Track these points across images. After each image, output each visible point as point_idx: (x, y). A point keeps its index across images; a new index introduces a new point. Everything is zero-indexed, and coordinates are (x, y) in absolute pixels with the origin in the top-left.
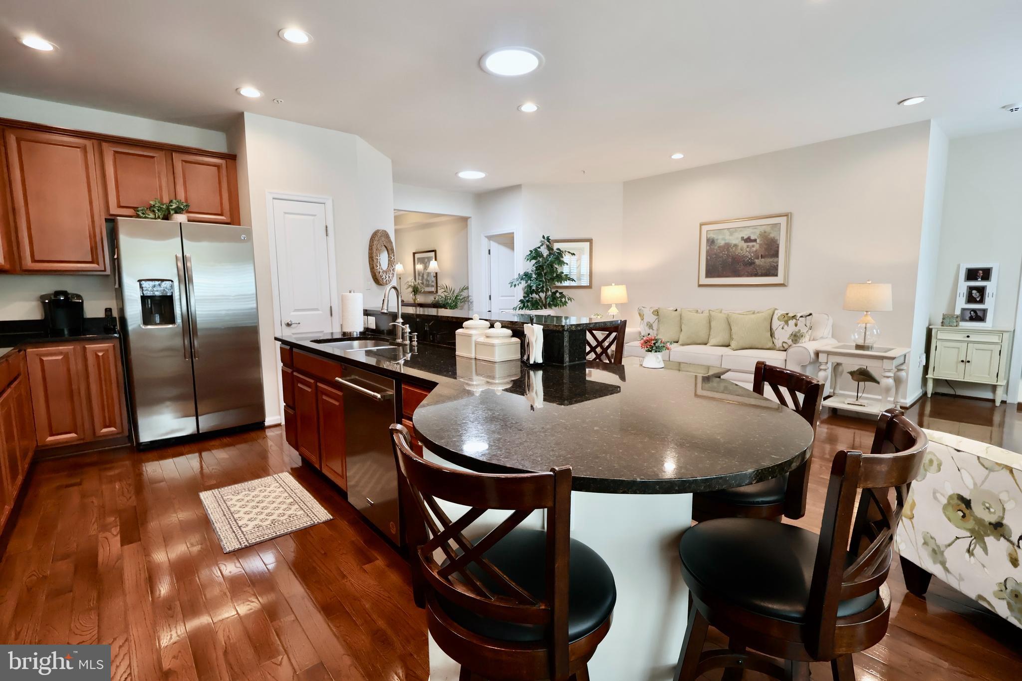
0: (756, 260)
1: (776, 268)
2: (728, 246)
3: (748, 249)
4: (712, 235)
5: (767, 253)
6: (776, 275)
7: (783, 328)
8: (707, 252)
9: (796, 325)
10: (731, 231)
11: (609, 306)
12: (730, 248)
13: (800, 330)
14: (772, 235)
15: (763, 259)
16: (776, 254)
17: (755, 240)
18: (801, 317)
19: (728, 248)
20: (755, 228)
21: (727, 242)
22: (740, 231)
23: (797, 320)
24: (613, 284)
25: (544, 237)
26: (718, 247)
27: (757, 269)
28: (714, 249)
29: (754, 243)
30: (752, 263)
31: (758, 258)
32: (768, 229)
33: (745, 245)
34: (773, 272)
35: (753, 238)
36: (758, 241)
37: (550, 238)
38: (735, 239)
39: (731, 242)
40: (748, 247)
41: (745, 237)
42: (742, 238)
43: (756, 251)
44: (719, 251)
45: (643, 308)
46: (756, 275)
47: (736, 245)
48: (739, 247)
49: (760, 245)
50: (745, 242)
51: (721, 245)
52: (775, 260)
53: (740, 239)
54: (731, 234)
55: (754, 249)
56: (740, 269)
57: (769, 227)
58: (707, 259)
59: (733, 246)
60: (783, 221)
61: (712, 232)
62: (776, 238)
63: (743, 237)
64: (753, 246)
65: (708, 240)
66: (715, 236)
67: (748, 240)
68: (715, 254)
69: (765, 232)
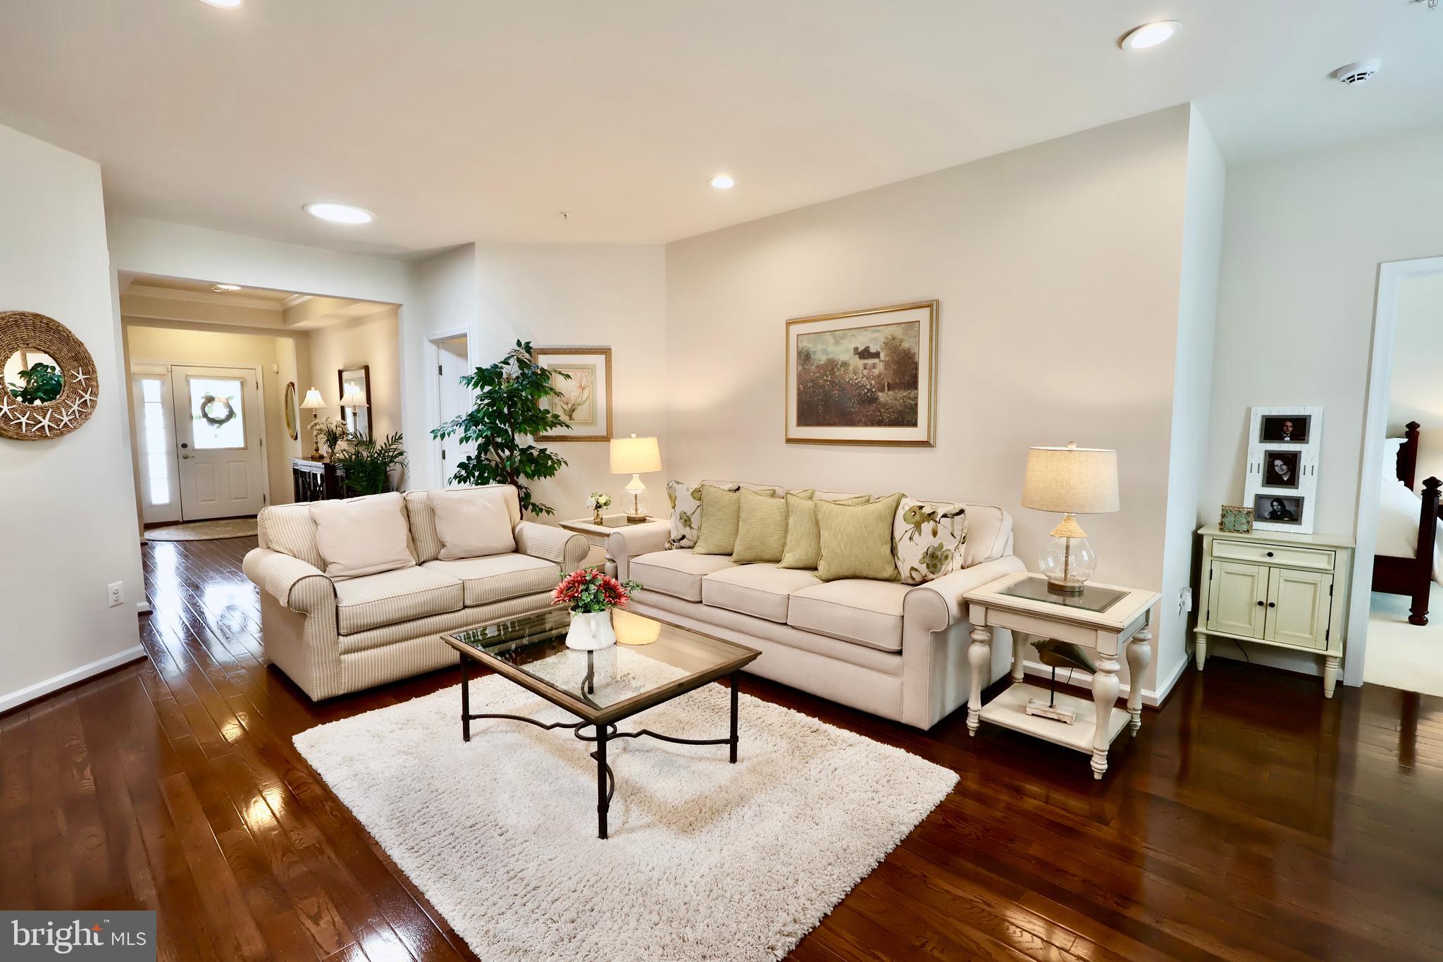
0: (880, 394)
1: (913, 409)
2: (832, 365)
3: (865, 372)
4: (806, 344)
5: (898, 381)
6: (915, 424)
7: (911, 538)
8: (799, 376)
9: (935, 534)
10: (838, 335)
11: (629, 477)
12: (836, 369)
13: (941, 546)
14: (905, 345)
15: (891, 393)
16: (913, 384)
17: (877, 355)
18: (945, 516)
19: (833, 369)
20: (877, 331)
21: (831, 356)
22: (852, 336)
23: (936, 522)
24: (634, 435)
25: (519, 343)
26: (817, 367)
27: (883, 410)
28: (809, 370)
29: (876, 361)
30: (873, 400)
31: (883, 390)
32: (898, 332)
33: (860, 363)
34: (908, 418)
35: (873, 350)
36: (882, 355)
37: (530, 345)
38: (843, 352)
39: (837, 358)
40: (865, 368)
41: (861, 348)
42: (854, 349)
43: (879, 376)
44: (817, 375)
45: (675, 485)
46: (880, 423)
47: (845, 364)
48: (851, 368)
49: (887, 364)
50: (860, 358)
51: (822, 362)
52: (913, 394)
53: (852, 353)
54: (837, 343)
55: (876, 371)
56: (853, 410)
57: (900, 328)
58: (799, 389)
59: (841, 366)
60: (923, 315)
61: (806, 337)
62: (912, 352)
63: (857, 348)
64: (874, 366)
65: (799, 354)
66: (810, 346)
67: (865, 354)
68: (812, 381)
69: (894, 339)
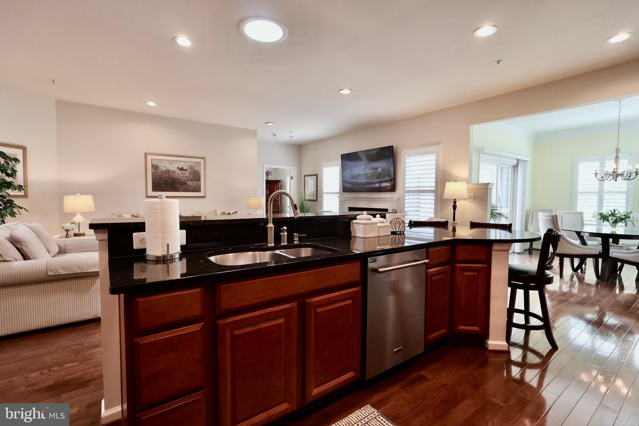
0: (188, 182)
1: (200, 187)
2: (168, 171)
3: (182, 175)
4: (155, 163)
5: (194, 179)
6: (200, 191)
8: (153, 174)
10: (171, 162)
12: (170, 173)
14: (196, 168)
15: (192, 182)
16: (199, 180)
17: (186, 170)
19: (169, 173)
20: (186, 163)
21: (167, 168)
22: (176, 163)
24: (78, 194)
26: (161, 171)
27: (189, 187)
28: (158, 172)
29: (186, 172)
30: (185, 184)
31: (189, 181)
32: (194, 164)
33: (180, 172)
34: (198, 190)
35: (185, 168)
36: (188, 170)
38: (173, 168)
39: (170, 169)
40: (182, 174)
41: (180, 167)
42: (177, 167)
43: (187, 176)
44: (162, 174)
45: (122, 214)
46: (188, 191)
47: (173, 172)
48: (176, 173)
49: (190, 173)
50: (180, 170)
51: (163, 170)
52: (199, 183)
53: (177, 168)
54: (170, 164)
55: (186, 175)
56: (177, 186)
57: (194, 163)
58: (152, 178)
59: (172, 172)
60: (202, 161)
61: (156, 160)
62: (198, 170)
63: (179, 167)
64: (185, 173)
65: (153, 166)
66: (158, 164)
67: (182, 169)
68: (159, 176)
69: (192, 166)
